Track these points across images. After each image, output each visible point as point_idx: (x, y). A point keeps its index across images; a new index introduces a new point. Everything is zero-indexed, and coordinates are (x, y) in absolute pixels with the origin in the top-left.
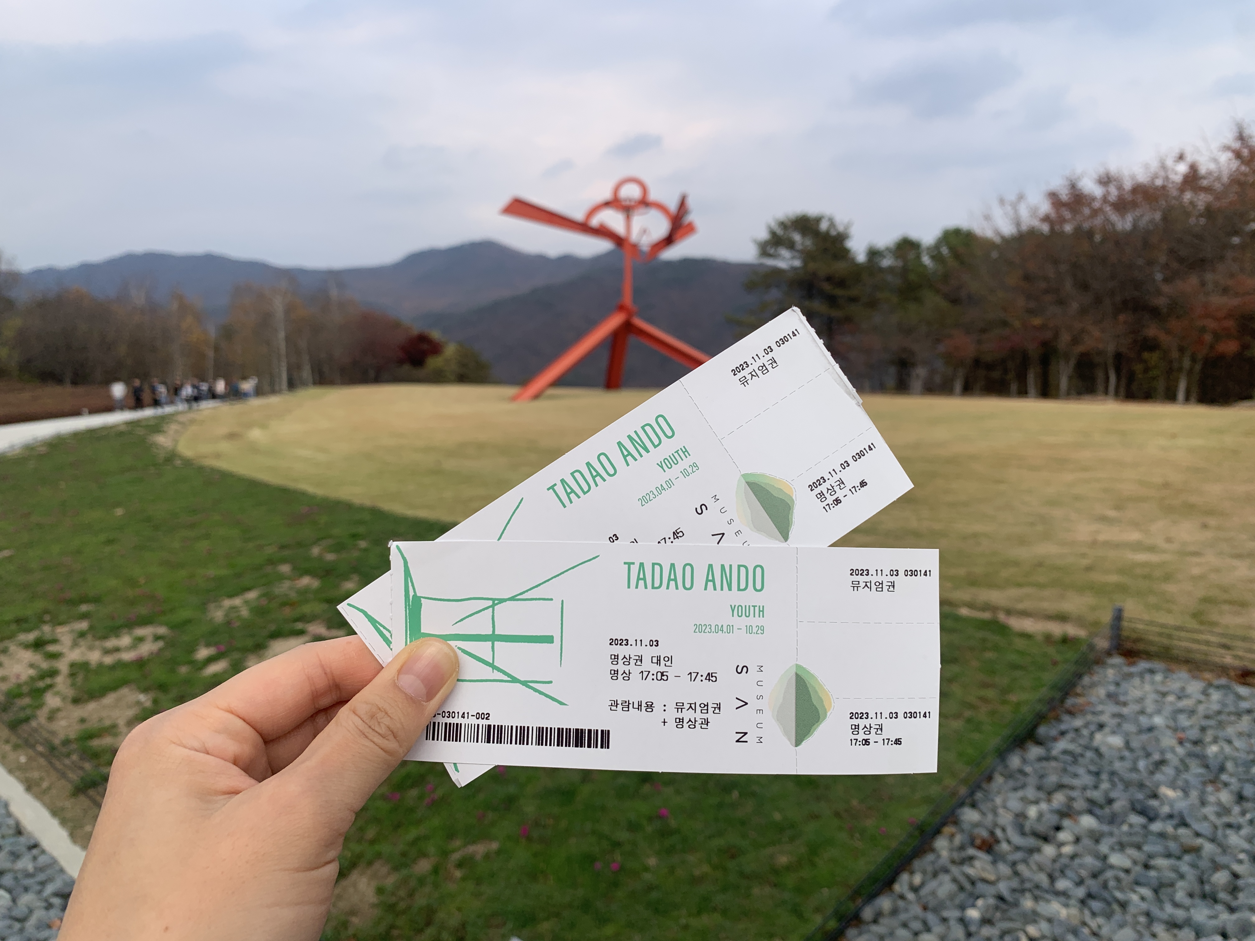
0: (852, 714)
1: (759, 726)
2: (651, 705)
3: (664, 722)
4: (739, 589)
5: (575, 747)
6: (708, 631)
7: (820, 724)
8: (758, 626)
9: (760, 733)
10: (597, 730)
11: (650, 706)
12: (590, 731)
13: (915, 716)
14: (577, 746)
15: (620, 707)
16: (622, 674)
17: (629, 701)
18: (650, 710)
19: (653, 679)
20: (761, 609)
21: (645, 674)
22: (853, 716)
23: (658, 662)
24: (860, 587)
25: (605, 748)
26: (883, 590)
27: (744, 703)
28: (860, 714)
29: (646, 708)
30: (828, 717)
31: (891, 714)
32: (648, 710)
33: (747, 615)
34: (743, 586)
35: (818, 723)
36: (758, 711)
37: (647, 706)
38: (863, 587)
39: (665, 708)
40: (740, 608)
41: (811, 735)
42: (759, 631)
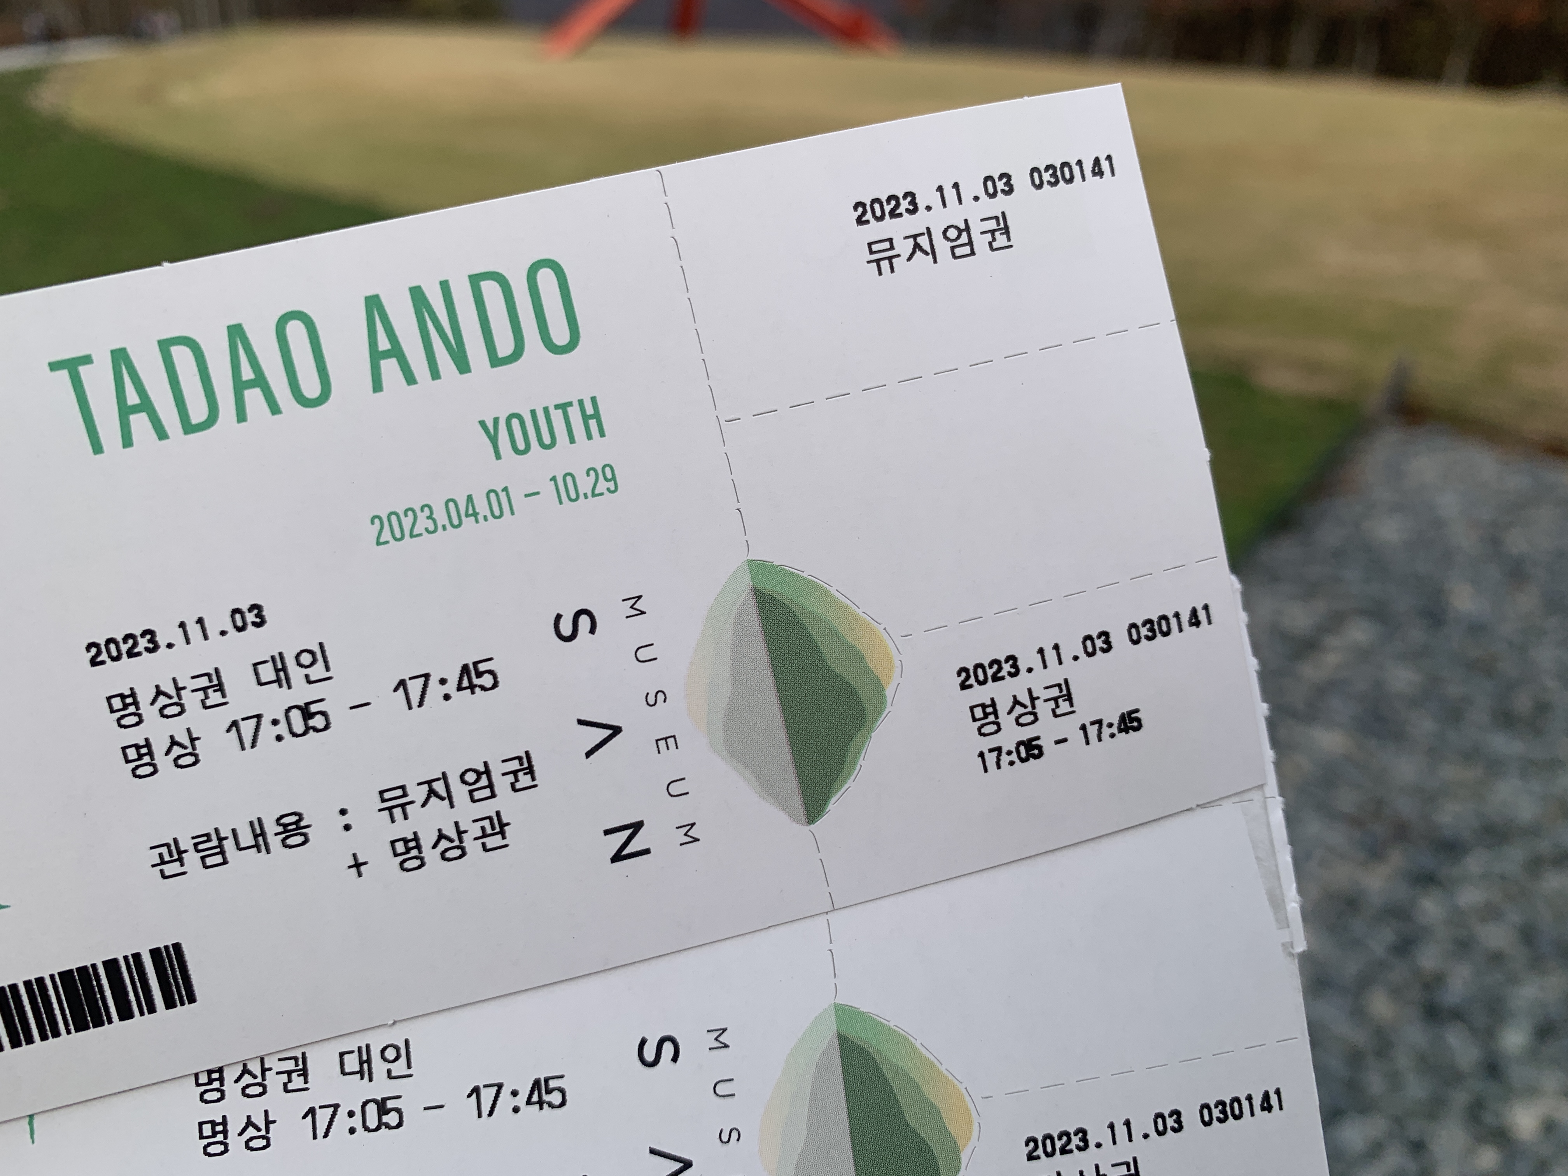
0: (964, 675)
1: (674, 789)
2: (297, 823)
3: (357, 865)
4: (495, 361)
5: (77, 1031)
6: (427, 530)
7: (870, 731)
8: (594, 470)
9: (681, 810)
10: (137, 957)
11: (294, 827)
12: (111, 965)
13: (1165, 628)
14: (81, 1026)
15: (192, 859)
16: (165, 750)
17: (217, 830)
18: (299, 839)
19: (279, 738)
20: (590, 411)
21: (247, 728)
22: (968, 677)
23: (282, 678)
24: (898, 256)
25: (182, 1004)
26: (976, 250)
27: (609, 732)
28: (991, 666)
29: (284, 836)
30: (889, 700)
31: (1089, 643)
32: (290, 842)
33: (547, 440)
34: (505, 347)
35: (863, 731)
36: (662, 744)
37: (285, 831)
38: (907, 256)
39: (345, 820)
40: (515, 423)
41: (849, 775)
42: (602, 486)
